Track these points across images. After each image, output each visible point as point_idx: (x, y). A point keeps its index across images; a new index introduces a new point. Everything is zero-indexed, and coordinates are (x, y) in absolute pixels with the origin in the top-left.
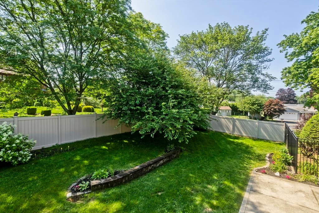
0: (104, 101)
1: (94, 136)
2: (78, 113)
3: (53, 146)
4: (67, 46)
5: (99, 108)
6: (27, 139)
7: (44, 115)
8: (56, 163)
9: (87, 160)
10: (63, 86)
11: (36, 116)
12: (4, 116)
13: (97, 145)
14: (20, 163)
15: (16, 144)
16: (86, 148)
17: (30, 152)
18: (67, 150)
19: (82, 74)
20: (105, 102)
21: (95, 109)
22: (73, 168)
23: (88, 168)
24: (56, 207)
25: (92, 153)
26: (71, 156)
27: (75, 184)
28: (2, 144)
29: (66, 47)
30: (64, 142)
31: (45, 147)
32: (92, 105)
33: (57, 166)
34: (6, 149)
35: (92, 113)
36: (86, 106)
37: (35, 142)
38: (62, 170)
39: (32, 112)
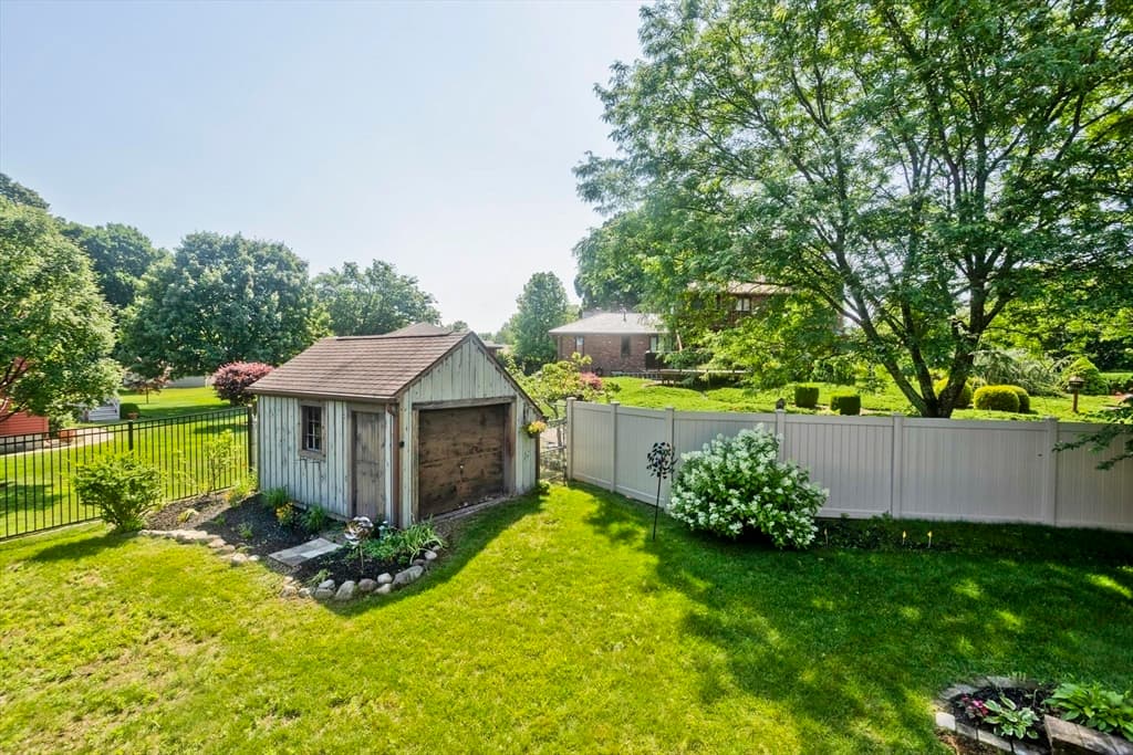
0: (1083, 363)
1: (1043, 517)
2: (957, 414)
3: (875, 517)
4: (922, 166)
5: (1056, 395)
6: (806, 479)
7: (838, 410)
8: (890, 581)
9: (1017, 612)
10: (906, 312)
11: (819, 412)
12: (747, 408)
13: (1064, 559)
14: (790, 546)
15: (784, 489)
16: (1006, 558)
17: (813, 521)
18: (923, 546)
19: (981, 258)
20: (1090, 372)
21: (1034, 402)
22: (951, 620)
23: (1024, 650)
24: (901, 738)
25: (1037, 589)
26: (939, 570)
27: (968, 690)
28: (757, 483)
29: (917, 173)
30: (911, 513)
31: (852, 516)
32: (1016, 384)
33: (891, 591)
34: (763, 498)
35: (1023, 416)
36: (989, 384)
37: (826, 492)
38: (910, 613)
39: (807, 400)
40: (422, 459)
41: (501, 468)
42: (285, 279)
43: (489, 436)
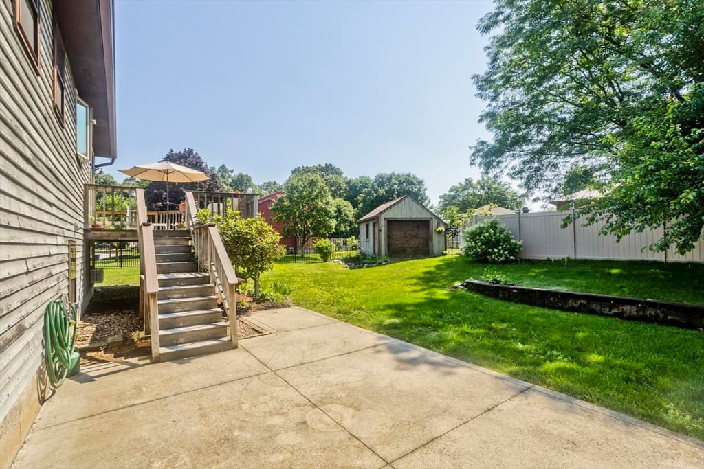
40: (389, 237)
41: (428, 246)
42: (411, 189)
43: (422, 233)
